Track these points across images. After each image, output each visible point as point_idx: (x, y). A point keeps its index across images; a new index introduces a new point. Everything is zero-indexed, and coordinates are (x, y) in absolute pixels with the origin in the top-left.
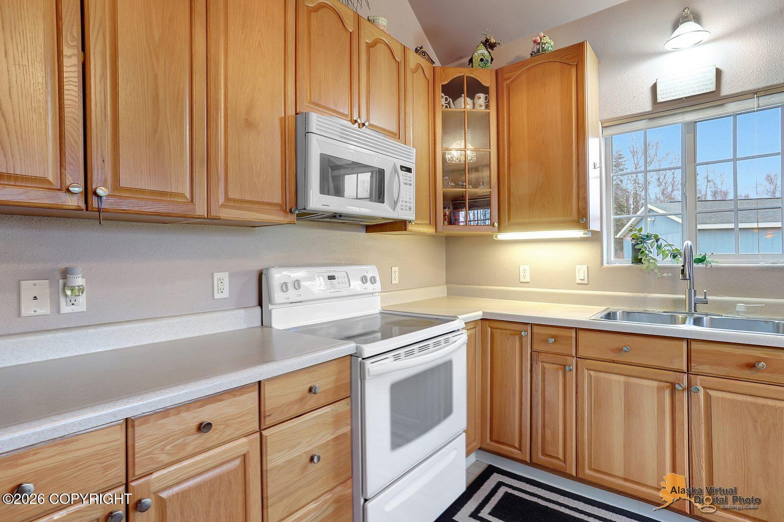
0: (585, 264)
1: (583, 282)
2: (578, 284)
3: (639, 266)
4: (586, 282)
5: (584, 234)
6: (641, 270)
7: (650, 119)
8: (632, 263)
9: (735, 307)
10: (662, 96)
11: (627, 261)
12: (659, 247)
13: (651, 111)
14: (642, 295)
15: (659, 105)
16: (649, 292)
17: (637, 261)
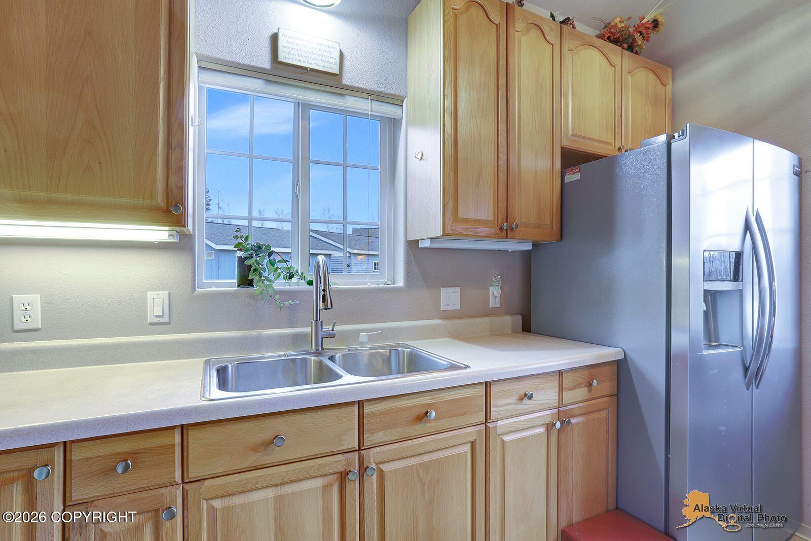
0: (163, 289)
1: (162, 320)
2: (151, 324)
3: (249, 290)
4: (166, 319)
5: (170, 236)
6: (252, 296)
7: (268, 81)
8: (239, 286)
9: (358, 337)
10: (285, 55)
11: (229, 283)
12: (272, 263)
13: (269, 70)
14: (254, 333)
15: (280, 66)
16: (263, 328)
17: (245, 281)
